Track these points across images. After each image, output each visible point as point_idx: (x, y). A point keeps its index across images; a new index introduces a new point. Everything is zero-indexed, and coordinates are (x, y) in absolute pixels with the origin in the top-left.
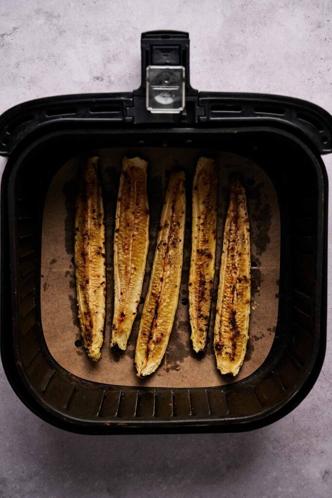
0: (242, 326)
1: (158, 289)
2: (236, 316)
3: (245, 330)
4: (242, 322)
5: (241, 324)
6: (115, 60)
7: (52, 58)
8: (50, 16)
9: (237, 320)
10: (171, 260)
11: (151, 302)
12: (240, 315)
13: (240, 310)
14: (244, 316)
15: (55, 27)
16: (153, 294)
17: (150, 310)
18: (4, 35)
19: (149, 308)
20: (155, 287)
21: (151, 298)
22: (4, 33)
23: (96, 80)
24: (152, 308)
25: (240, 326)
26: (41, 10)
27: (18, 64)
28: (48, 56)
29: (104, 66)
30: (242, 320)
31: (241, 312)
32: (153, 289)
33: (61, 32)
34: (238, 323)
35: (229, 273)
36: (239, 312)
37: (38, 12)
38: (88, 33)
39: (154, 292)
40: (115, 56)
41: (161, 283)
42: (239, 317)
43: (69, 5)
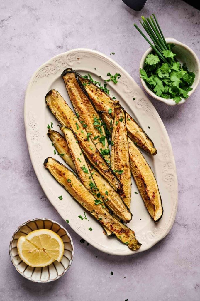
0: (127, 192)
1: (138, 173)
2: (123, 187)
3: (129, 194)
4: (127, 189)
5: (126, 191)
6: (70, 35)
7: (32, 34)
8: (31, 9)
9: (124, 189)
10: (133, 155)
11: (139, 182)
12: (125, 186)
13: (126, 183)
14: (128, 186)
15: (34, 16)
16: (137, 177)
17: (141, 186)
18: (3, 20)
19: (140, 185)
20: (136, 172)
21: (138, 180)
22: (3, 19)
23: (59, 48)
24: (142, 184)
25: (125, 192)
26: (26, 5)
27: (12, 38)
28: (30, 34)
29: (64, 40)
30: (127, 188)
31: (126, 184)
32: (136, 174)
33: (38, 19)
34: (125, 191)
35: (116, 162)
36: (125, 184)
37: (23, 6)
38: (53, 19)
39: (137, 175)
40: (70, 33)
41: (137, 168)
42: (125, 187)
43: (42, 2)
